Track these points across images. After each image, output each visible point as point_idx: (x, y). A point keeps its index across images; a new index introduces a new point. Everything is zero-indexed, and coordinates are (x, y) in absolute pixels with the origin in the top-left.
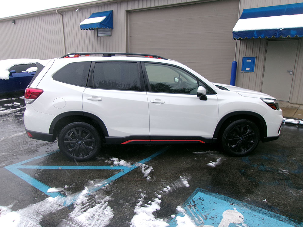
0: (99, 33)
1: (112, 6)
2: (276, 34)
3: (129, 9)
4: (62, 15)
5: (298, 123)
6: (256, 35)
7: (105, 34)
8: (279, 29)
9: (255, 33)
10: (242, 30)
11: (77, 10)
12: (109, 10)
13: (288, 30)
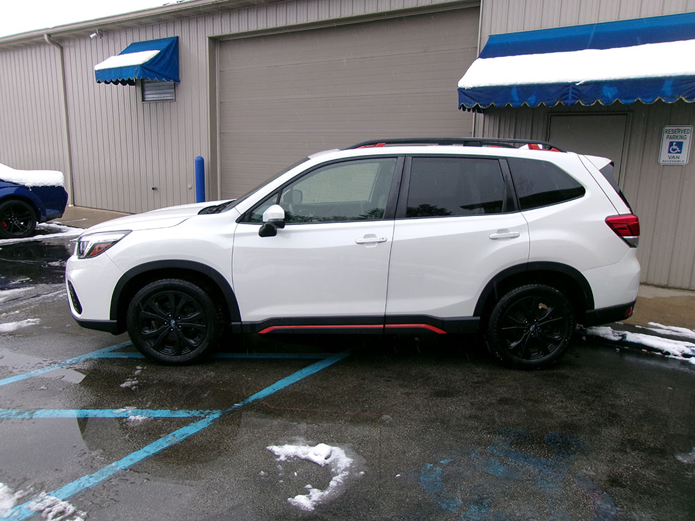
0: (146, 93)
1: (178, 28)
2: (565, 97)
3: (217, 33)
4: (62, 48)
5: (621, 337)
6: (516, 99)
7: (162, 96)
8: (574, 83)
9: (514, 93)
10: (482, 85)
11: (95, 34)
12: (171, 35)
13: (595, 87)
